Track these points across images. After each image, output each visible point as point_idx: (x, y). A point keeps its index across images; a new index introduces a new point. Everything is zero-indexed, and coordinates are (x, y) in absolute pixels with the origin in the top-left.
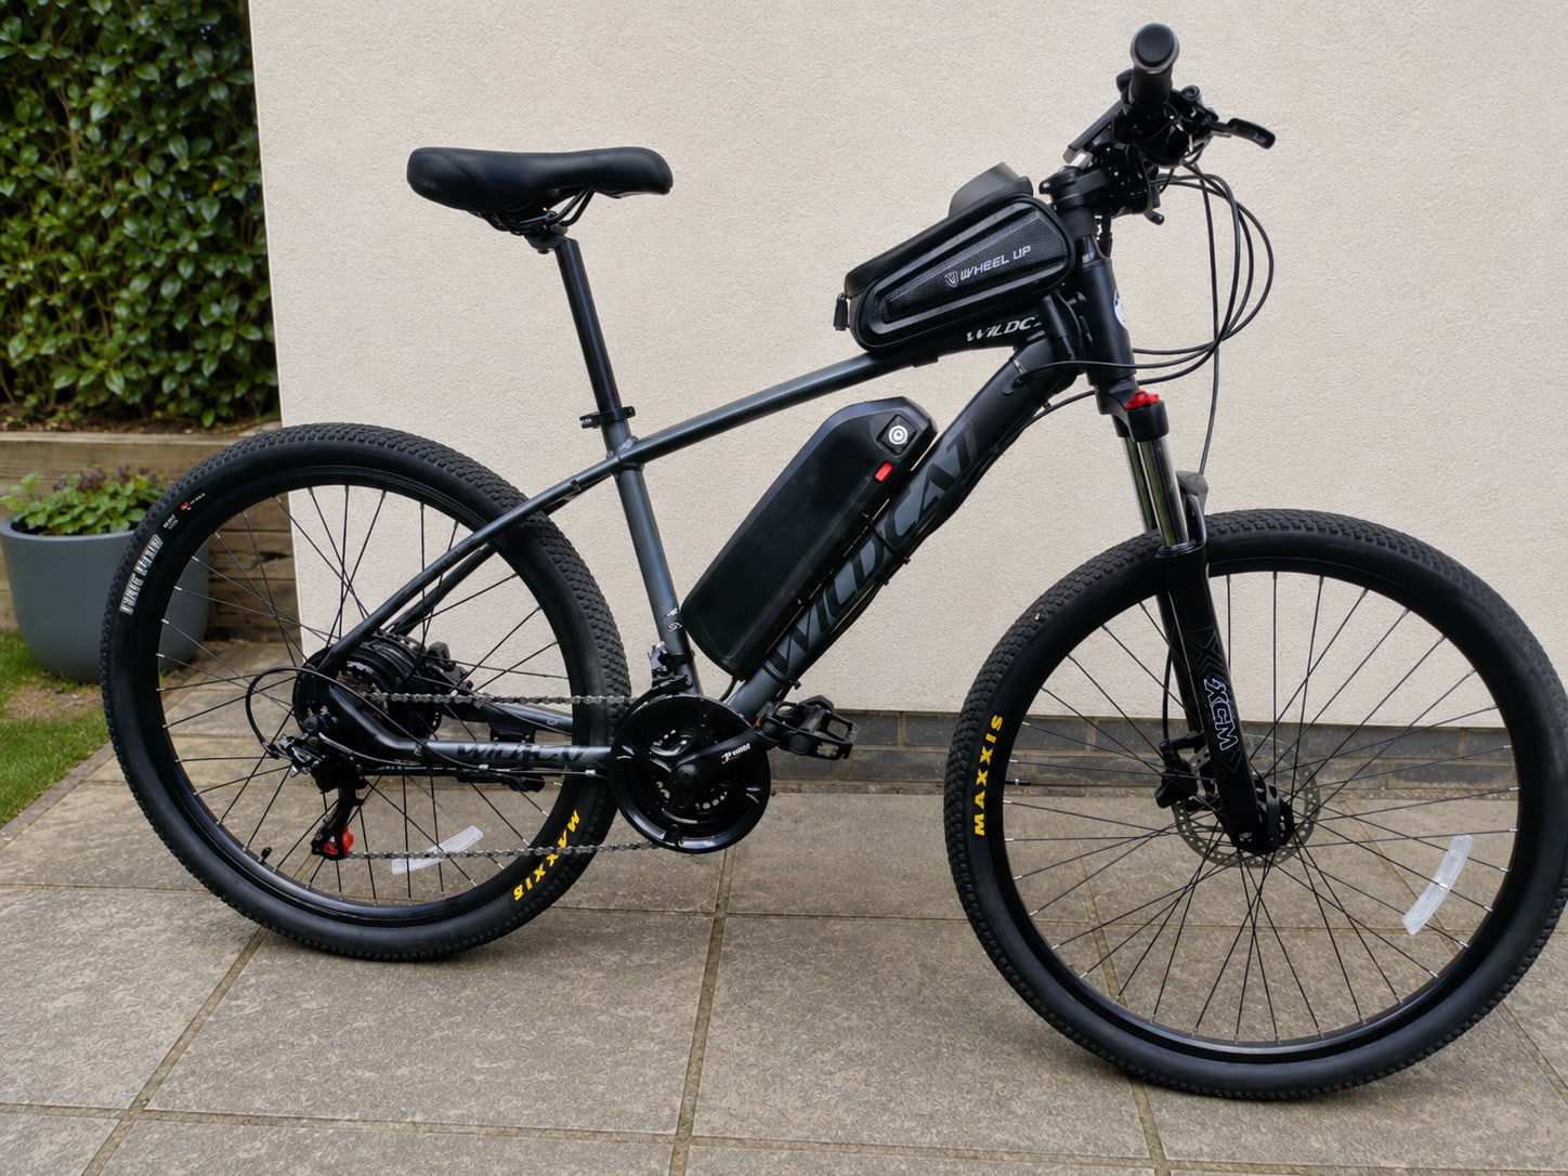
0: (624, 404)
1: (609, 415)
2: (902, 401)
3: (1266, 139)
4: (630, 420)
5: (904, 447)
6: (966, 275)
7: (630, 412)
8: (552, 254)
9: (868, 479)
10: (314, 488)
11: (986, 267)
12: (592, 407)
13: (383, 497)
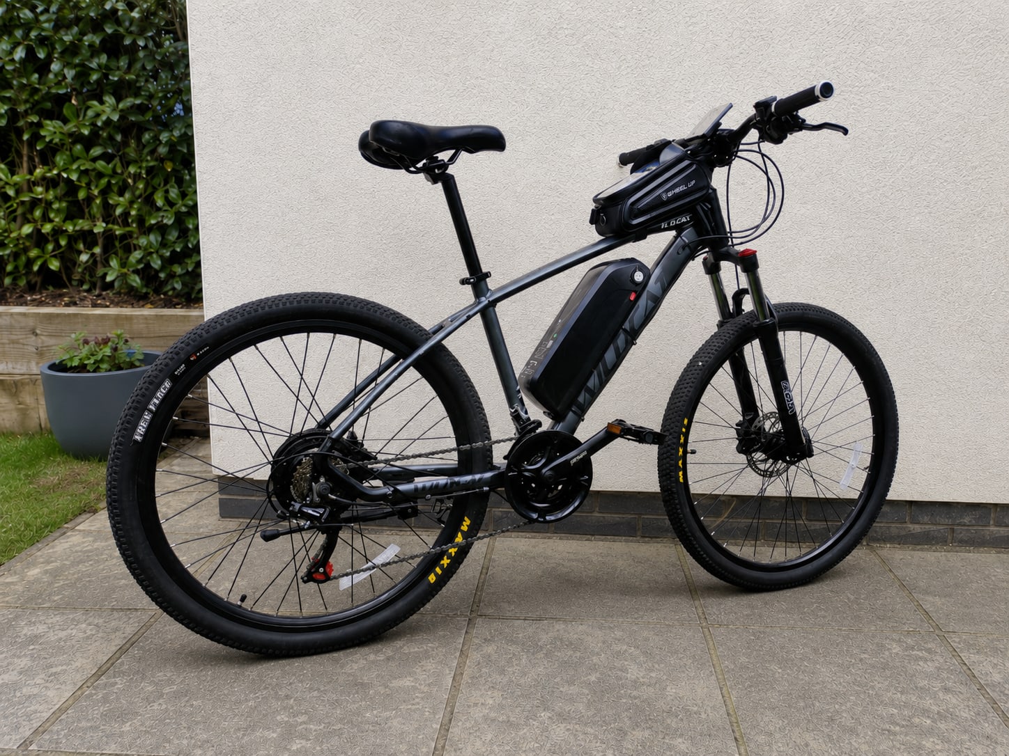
0: (484, 270)
1: (477, 277)
2: (633, 260)
3: (845, 131)
4: (487, 279)
5: (642, 282)
6: (670, 194)
7: (487, 275)
8: (439, 185)
9: (626, 300)
10: (283, 337)
11: (677, 190)
12: (466, 274)
13: (334, 338)
